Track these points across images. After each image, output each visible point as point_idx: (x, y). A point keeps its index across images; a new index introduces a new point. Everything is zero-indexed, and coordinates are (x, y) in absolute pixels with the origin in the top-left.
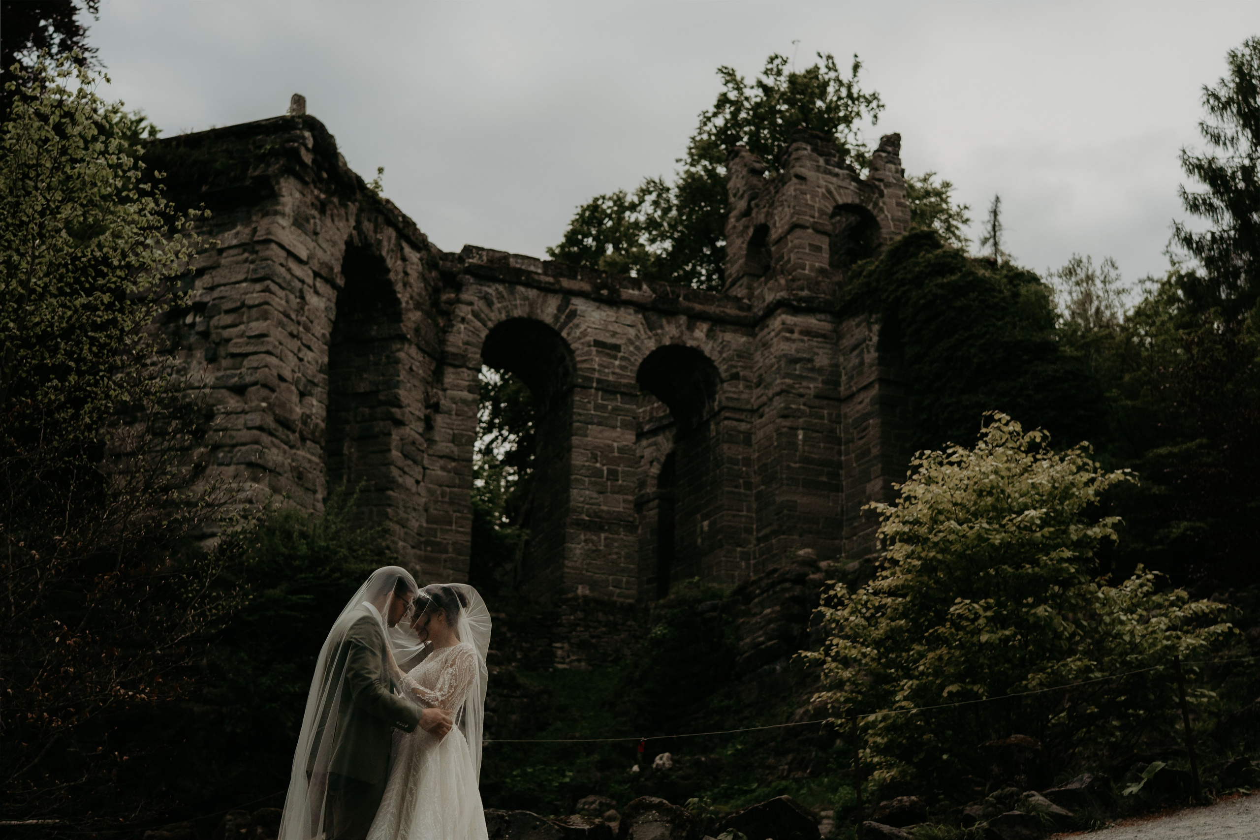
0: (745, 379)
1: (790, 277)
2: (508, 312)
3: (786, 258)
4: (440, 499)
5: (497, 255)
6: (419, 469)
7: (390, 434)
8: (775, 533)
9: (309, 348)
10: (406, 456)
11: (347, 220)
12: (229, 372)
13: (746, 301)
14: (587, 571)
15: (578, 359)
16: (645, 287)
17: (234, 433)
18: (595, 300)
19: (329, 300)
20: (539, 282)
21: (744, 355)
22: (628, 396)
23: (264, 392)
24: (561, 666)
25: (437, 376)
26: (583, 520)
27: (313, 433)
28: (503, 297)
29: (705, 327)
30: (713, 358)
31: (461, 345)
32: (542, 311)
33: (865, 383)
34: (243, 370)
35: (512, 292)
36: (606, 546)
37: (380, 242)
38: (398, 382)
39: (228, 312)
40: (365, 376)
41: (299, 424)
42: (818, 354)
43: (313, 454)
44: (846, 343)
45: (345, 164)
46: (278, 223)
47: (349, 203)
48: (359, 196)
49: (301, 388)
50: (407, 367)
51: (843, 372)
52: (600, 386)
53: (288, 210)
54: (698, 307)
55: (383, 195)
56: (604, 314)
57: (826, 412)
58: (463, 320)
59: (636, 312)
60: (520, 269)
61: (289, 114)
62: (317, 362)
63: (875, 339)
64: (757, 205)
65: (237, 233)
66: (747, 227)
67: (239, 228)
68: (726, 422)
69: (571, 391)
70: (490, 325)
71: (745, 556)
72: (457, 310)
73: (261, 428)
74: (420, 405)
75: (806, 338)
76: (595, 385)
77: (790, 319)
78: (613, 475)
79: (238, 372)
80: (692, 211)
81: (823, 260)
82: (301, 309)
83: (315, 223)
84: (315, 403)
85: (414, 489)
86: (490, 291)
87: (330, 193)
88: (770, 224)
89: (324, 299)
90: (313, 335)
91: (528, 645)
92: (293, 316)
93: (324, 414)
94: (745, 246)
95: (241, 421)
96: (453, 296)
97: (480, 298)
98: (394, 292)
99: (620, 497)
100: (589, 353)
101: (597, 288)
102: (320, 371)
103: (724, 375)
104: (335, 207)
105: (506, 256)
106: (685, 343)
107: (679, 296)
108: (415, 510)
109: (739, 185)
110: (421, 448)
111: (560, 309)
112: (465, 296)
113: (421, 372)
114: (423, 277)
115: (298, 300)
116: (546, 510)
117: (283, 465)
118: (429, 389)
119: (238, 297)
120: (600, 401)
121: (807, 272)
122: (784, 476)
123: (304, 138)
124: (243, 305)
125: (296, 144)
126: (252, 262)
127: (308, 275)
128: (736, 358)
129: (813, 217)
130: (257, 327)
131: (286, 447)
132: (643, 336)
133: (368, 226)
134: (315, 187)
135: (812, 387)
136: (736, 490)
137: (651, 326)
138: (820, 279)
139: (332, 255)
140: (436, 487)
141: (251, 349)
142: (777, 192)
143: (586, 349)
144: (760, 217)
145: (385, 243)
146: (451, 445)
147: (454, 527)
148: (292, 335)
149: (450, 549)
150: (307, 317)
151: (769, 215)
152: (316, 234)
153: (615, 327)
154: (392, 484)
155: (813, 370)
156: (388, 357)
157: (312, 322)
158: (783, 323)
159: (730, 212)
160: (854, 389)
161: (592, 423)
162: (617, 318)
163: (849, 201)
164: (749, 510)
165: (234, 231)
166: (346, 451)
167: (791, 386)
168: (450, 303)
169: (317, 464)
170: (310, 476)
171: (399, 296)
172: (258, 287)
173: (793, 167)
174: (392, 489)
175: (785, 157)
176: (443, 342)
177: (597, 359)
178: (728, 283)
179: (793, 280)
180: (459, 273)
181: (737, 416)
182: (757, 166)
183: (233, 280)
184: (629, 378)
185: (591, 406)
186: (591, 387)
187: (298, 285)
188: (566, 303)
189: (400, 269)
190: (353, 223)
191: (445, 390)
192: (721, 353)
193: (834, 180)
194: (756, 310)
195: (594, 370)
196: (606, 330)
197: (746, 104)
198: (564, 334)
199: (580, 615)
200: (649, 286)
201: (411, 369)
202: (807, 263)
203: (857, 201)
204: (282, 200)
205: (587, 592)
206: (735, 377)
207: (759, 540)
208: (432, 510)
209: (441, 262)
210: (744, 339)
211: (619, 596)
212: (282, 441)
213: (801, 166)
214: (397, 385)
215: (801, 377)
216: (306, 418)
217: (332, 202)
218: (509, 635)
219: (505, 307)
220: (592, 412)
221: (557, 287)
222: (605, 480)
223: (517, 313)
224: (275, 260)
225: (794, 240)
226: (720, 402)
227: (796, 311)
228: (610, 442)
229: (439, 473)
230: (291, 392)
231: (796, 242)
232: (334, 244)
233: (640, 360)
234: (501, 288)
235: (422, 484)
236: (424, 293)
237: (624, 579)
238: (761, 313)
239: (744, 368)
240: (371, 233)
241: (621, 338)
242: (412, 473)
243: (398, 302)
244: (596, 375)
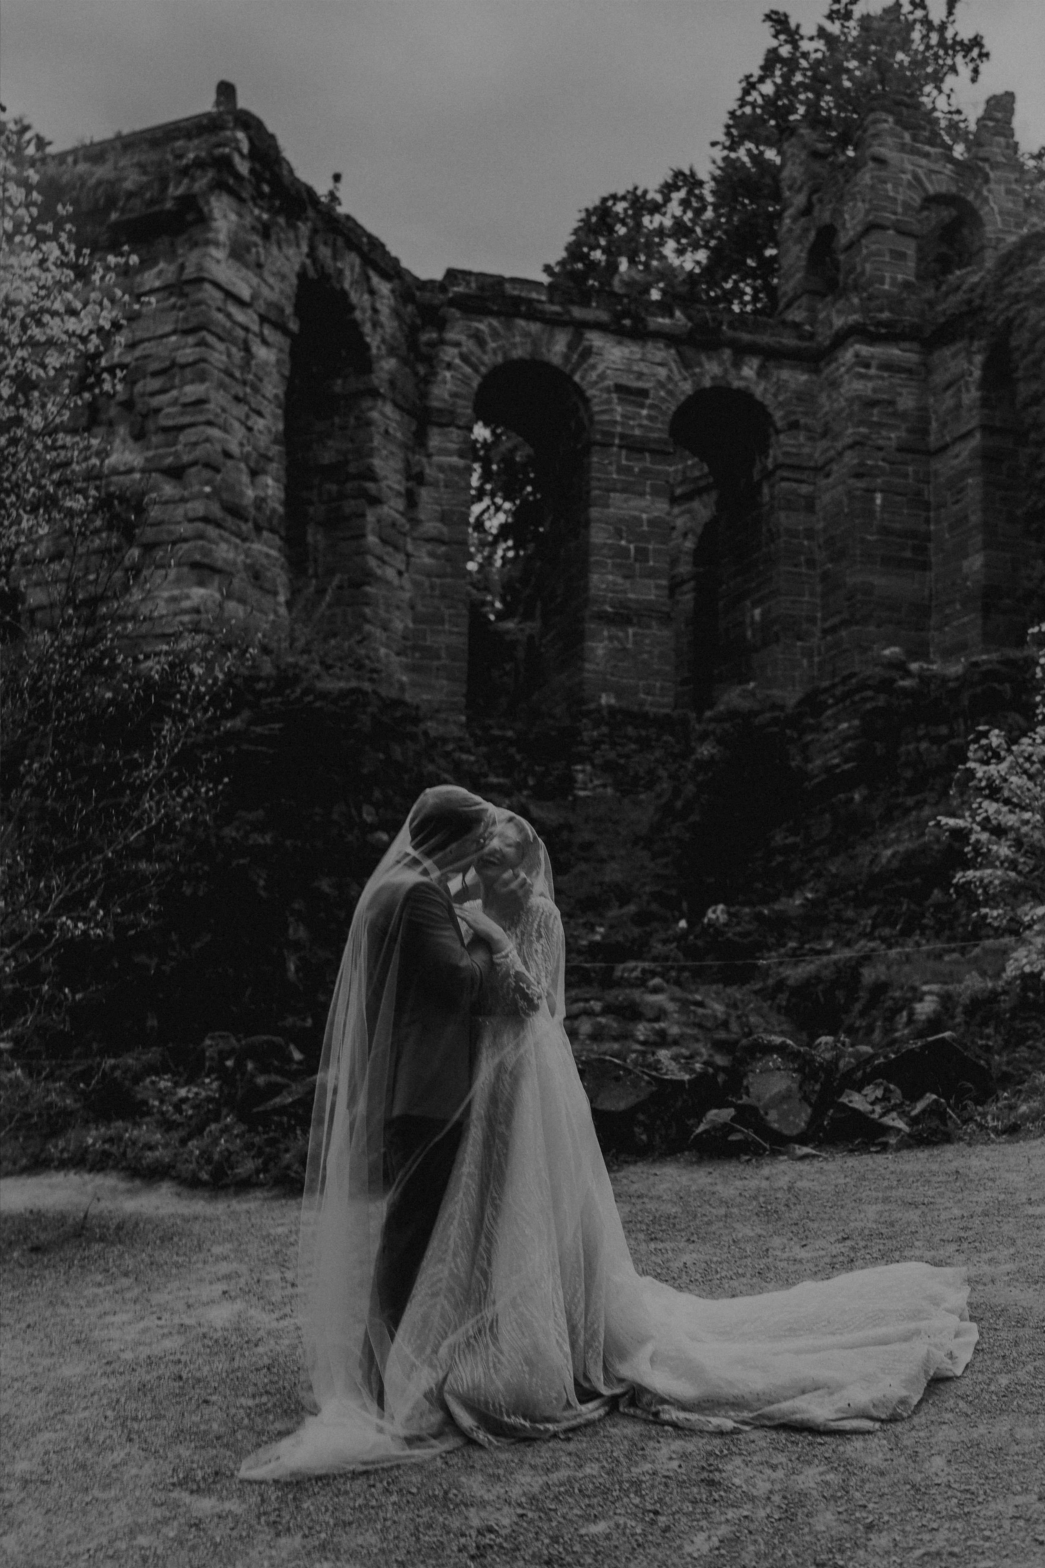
0: (807, 428)
1: (865, 295)
2: (505, 353)
3: (859, 269)
4: (428, 592)
5: (490, 280)
6: (401, 557)
7: (363, 516)
8: (845, 623)
9: (260, 414)
10: (384, 541)
11: (298, 245)
12: (161, 451)
13: (807, 327)
14: (612, 675)
15: (596, 409)
16: (678, 313)
17: (172, 527)
18: (614, 332)
19: (281, 350)
20: (542, 312)
21: (805, 397)
22: (660, 454)
23: (207, 474)
24: (582, 793)
25: (419, 439)
26: (606, 612)
27: (270, 520)
28: (498, 334)
29: (755, 362)
30: (766, 403)
31: (446, 396)
32: (549, 351)
33: (963, 430)
34: (179, 447)
35: (509, 327)
36: (635, 643)
37: (340, 272)
38: (372, 449)
39: (155, 374)
40: (330, 443)
41: (253, 511)
42: (900, 394)
43: (271, 547)
44: (939, 378)
45: (291, 171)
46: (211, 256)
47: (300, 224)
48: (311, 213)
49: (252, 464)
50: (382, 430)
51: (933, 417)
52: (624, 443)
53: (222, 237)
54: (746, 337)
55: (341, 210)
56: (626, 351)
57: (910, 469)
58: (449, 366)
59: (668, 346)
60: (519, 297)
61: (215, 110)
62: (270, 431)
63: (977, 373)
64: (820, 201)
65: (160, 272)
66: (806, 230)
67: (162, 265)
68: (784, 484)
69: (587, 451)
70: (483, 370)
71: (808, 653)
72: (441, 355)
73: (205, 519)
74: (399, 477)
75: (886, 374)
76: (617, 441)
77: (865, 350)
78: (642, 554)
79: (173, 449)
80: (733, 210)
81: (907, 272)
82: (246, 366)
83: (258, 253)
84: (270, 481)
85: (396, 582)
86: (482, 327)
87: (274, 212)
88: (838, 226)
89: (275, 351)
90: (264, 396)
91: (543, 769)
92: (238, 374)
93: (282, 495)
94: (803, 255)
95: (180, 511)
96: (434, 335)
97: (470, 337)
98: (361, 336)
99: (651, 582)
100: (609, 402)
101: (618, 317)
102: (276, 441)
103: (779, 424)
104: (282, 229)
105: (500, 281)
106: (729, 383)
107: (721, 324)
108: (398, 608)
109: (796, 174)
110: (404, 530)
111: (571, 346)
112: (450, 336)
113: (399, 435)
114: (396, 313)
115: (242, 354)
116: (559, 600)
117: (235, 563)
118: (410, 455)
119: (167, 354)
120: (624, 462)
121: (886, 287)
122: (858, 552)
123: (237, 141)
124: (173, 364)
125: (227, 150)
126: (182, 308)
127: (253, 321)
128: (795, 402)
129: (895, 213)
130: (193, 391)
131: (238, 541)
132: (677, 377)
133: (324, 252)
134: (256, 205)
135: (894, 436)
136: (795, 570)
137: (686, 364)
138: (905, 295)
139: (282, 292)
140: (424, 578)
141: (186, 420)
142: (847, 181)
143: (605, 396)
144: (824, 215)
145: (347, 273)
146: (439, 525)
147: (447, 627)
148: (237, 399)
149: (443, 654)
150: (256, 375)
151: (837, 212)
152: (259, 266)
153: (642, 367)
154: (369, 577)
155: (895, 414)
156: (357, 418)
157: (261, 380)
158: (857, 355)
159: (783, 210)
160: (948, 439)
161: (615, 490)
162: (644, 354)
163: (943, 189)
164: (812, 595)
165: (156, 270)
166: (310, 539)
167: (867, 437)
168: (432, 344)
169: (277, 559)
170: (269, 574)
171: (368, 339)
172: (191, 340)
173: (870, 146)
174: (369, 584)
175: (859, 133)
176: (424, 395)
177: (619, 409)
178: (782, 304)
179: (870, 298)
180: (442, 305)
181: (798, 475)
182: (821, 146)
183: (160, 332)
184: (660, 431)
185: (613, 468)
186: (612, 445)
187: (241, 333)
188: (578, 337)
189: (367, 305)
190: (305, 249)
191: (429, 456)
192: (775, 396)
193: (924, 162)
194: (820, 339)
195: (616, 422)
196: (629, 371)
197: (804, 63)
198: (577, 378)
199: (605, 729)
200: (684, 312)
201: (387, 432)
202: (887, 275)
203: (954, 189)
204: (215, 224)
205: (613, 701)
206: (794, 426)
207: (825, 632)
208: (420, 608)
209: (418, 294)
210: (804, 378)
211: (651, 704)
212: (233, 533)
213: (880, 145)
214: (371, 453)
215: (880, 425)
216: (260, 503)
217: (277, 224)
218: (518, 757)
219: (500, 348)
220: (615, 476)
221: (566, 318)
222: (632, 560)
223: (517, 353)
224: (210, 302)
225: (870, 245)
226: (775, 458)
227: (872, 339)
228: (637, 513)
229: (427, 560)
230: (239, 470)
231: (874, 247)
232: (283, 277)
233: (673, 408)
234: (495, 323)
235: (406, 575)
236: (398, 334)
237: (658, 684)
238: (827, 343)
239: (806, 414)
240: (329, 261)
241: (649, 381)
242: (392, 562)
243: (367, 347)
244: (619, 429)
